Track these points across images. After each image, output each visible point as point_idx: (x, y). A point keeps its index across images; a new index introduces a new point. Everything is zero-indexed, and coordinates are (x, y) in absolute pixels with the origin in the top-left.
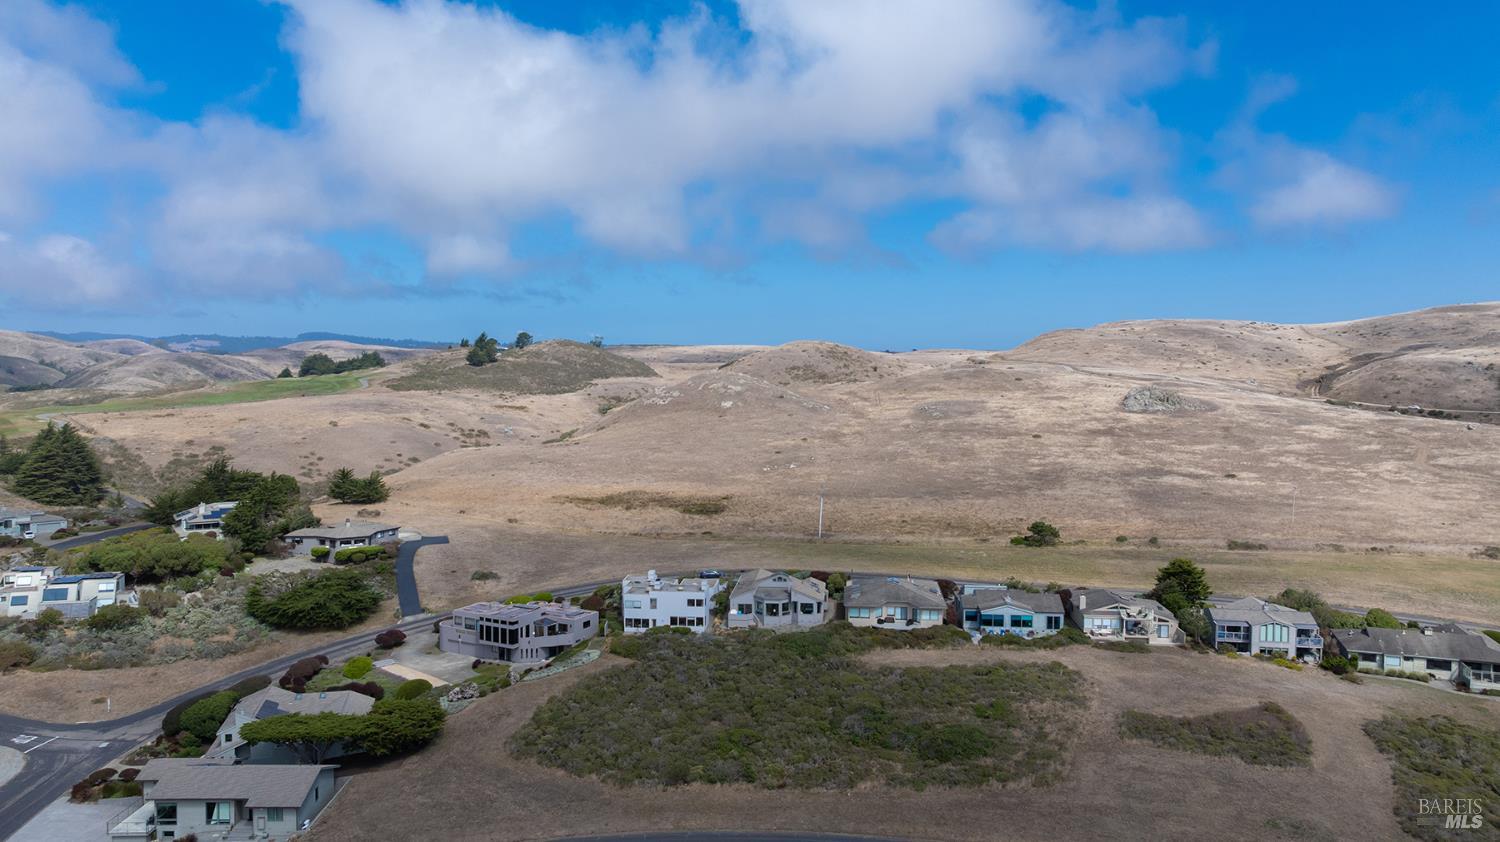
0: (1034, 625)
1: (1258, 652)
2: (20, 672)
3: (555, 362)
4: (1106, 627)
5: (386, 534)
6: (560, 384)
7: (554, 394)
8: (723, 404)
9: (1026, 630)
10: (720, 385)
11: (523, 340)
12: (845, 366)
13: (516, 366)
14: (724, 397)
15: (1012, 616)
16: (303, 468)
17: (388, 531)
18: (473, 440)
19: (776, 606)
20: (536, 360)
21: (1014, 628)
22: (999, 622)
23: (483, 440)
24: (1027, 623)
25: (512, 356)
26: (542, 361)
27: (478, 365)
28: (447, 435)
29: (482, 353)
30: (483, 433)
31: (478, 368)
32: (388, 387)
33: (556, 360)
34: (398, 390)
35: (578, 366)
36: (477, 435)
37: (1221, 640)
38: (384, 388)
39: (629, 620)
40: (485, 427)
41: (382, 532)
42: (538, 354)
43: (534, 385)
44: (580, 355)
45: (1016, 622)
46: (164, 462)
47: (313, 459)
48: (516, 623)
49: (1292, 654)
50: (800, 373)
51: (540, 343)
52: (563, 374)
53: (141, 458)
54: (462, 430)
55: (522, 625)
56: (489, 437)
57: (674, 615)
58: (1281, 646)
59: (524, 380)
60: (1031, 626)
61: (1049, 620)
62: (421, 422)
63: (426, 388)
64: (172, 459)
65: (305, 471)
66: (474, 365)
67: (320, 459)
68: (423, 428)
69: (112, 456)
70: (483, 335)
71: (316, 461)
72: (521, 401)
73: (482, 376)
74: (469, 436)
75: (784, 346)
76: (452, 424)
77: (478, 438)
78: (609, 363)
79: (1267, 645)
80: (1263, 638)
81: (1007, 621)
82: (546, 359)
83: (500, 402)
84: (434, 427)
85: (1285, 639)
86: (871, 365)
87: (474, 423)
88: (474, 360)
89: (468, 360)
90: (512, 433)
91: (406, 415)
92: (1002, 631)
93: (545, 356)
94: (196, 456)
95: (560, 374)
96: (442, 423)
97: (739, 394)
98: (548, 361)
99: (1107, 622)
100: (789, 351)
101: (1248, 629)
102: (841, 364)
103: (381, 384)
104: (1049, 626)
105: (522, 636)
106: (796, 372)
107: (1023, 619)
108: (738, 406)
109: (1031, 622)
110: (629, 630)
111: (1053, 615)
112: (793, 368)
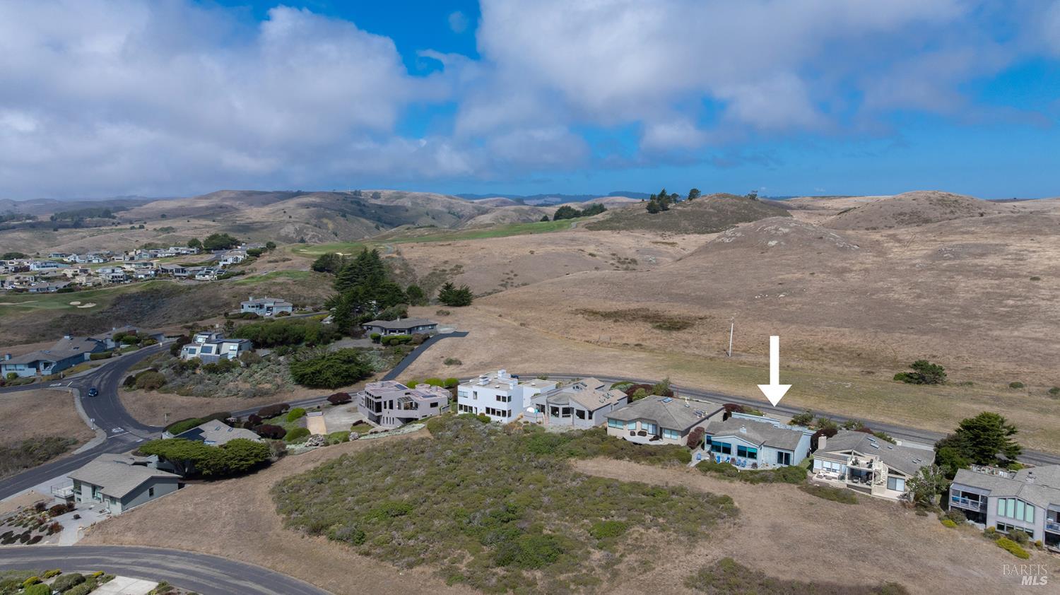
0: (758, 456)
1: (995, 526)
2: (154, 392)
3: (711, 210)
4: (835, 471)
5: (426, 328)
6: (711, 227)
7: (704, 233)
8: (770, 243)
9: (750, 461)
10: (773, 228)
11: (694, 194)
12: (952, 212)
13: (681, 213)
14: (772, 238)
15: (739, 446)
16: (503, 281)
17: (429, 325)
18: (625, 266)
19: (557, 409)
20: (697, 208)
21: (740, 458)
22: (727, 450)
23: (631, 266)
24: (753, 455)
25: (681, 206)
26: (702, 209)
27: (654, 213)
28: (606, 262)
29: (659, 204)
30: (634, 261)
31: (653, 215)
32: (586, 228)
33: (713, 208)
34: (591, 230)
35: (729, 213)
36: (629, 263)
37: (955, 504)
38: (584, 229)
39: (461, 406)
40: (637, 257)
41: (423, 326)
42: (700, 205)
43: (691, 227)
44: (732, 205)
45: (742, 452)
46: (426, 274)
47: (512, 275)
48: (380, 397)
49: (1039, 537)
50: (906, 218)
51: (705, 196)
52: (716, 219)
53: (414, 270)
54: (620, 259)
55: (382, 400)
56: (637, 264)
57: (488, 406)
58: (1025, 525)
59: (684, 223)
60: (755, 458)
61: (780, 454)
62: (591, 252)
63: (612, 229)
64: (431, 271)
65: (504, 283)
66: (652, 212)
67: (515, 275)
68: (590, 256)
69: (400, 269)
70: (663, 191)
71: (513, 277)
72: (677, 239)
73: (654, 221)
74: (623, 263)
75: (899, 196)
76: (614, 255)
77: (629, 265)
78: (755, 211)
79: (1005, 521)
80: (1001, 512)
81: (734, 450)
82: (706, 208)
83: (659, 239)
84: (599, 256)
85: (1029, 518)
86: (979, 211)
87: (631, 254)
88: (652, 209)
89: (647, 208)
90: (654, 261)
91: (581, 248)
92: (728, 459)
93: (705, 206)
94: (445, 271)
95: (713, 219)
96: (607, 253)
97: (786, 235)
98: (707, 210)
99: (836, 466)
100: (900, 200)
101: (985, 499)
102: (948, 211)
103: (583, 227)
104: (780, 461)
105: (385, 408)
106: (902, 217)
107: (748, 450)
108: (781, 245)
109: (756, 454)
110: (461, 412)
111: (784, 452)
112: (901, 214)
